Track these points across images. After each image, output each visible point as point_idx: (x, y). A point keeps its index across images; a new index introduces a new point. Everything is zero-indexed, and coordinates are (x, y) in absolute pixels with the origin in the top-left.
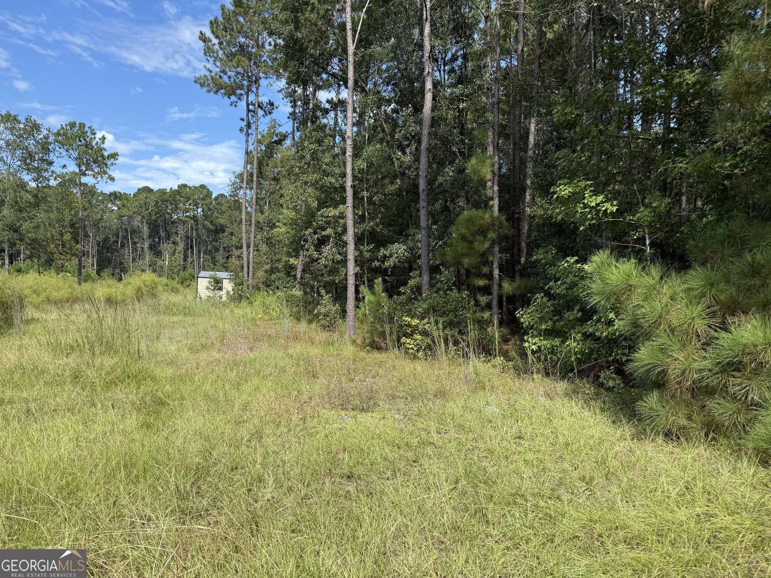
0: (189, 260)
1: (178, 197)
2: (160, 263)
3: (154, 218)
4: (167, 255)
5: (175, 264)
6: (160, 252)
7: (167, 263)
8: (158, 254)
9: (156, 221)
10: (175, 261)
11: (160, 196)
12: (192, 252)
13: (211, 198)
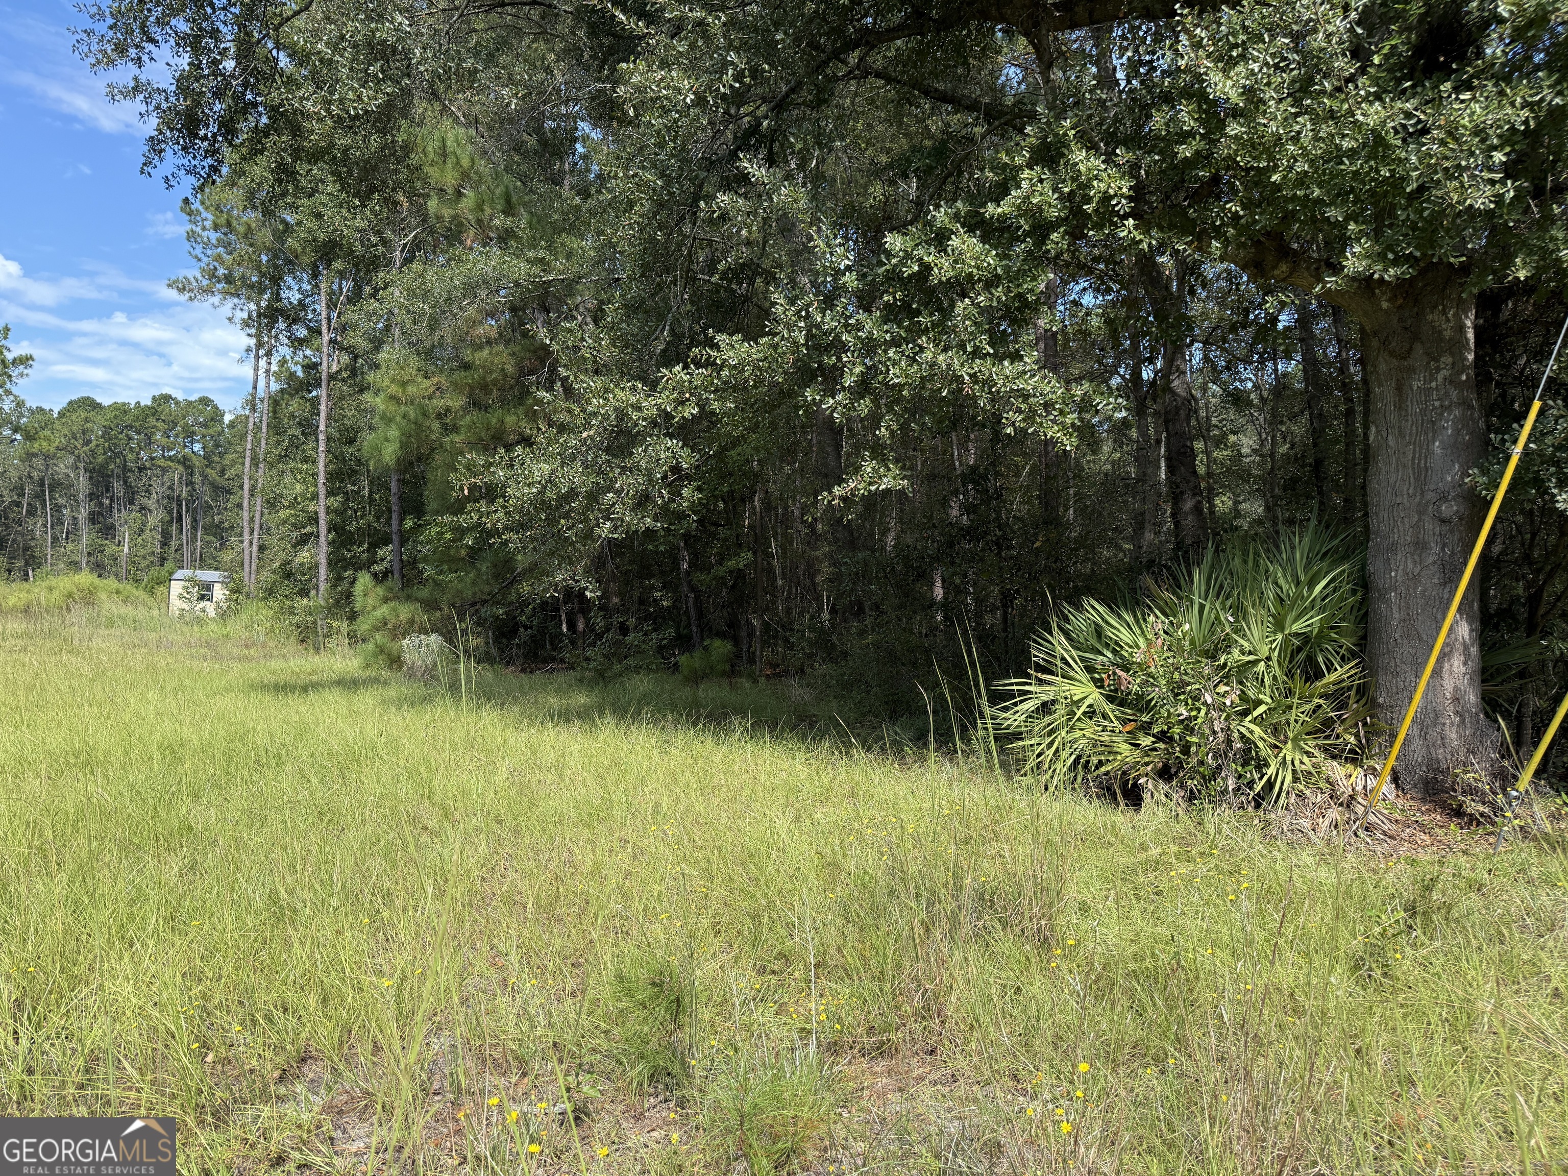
0: (174, 544)
1: (152, 420)
2: (111, 548)
3: (101, 459)
4: (125, 534)
5: (143, 552)
6: (113, 527)
7: (126, 549)
8: (108, 531)
9: (104, 466)
10: (143, 546)
11: (116, 417)
12: (180, 528)
13: (221, 422)
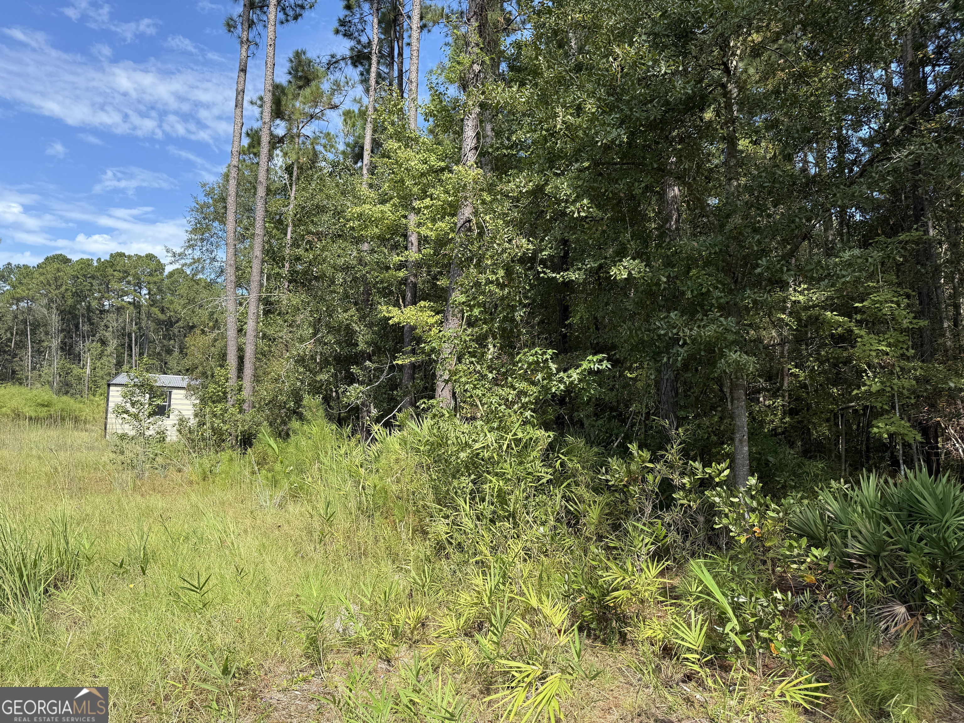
1: (110, 271)
2: (76, 370)
4: (88, 359)
5: (101, 373)
6: (78, 354)
7: (88, 371)
8: (77, 358)
10: (102, 369)
11: (82, 269)
12: (130, 356)
13: (163, 272)
